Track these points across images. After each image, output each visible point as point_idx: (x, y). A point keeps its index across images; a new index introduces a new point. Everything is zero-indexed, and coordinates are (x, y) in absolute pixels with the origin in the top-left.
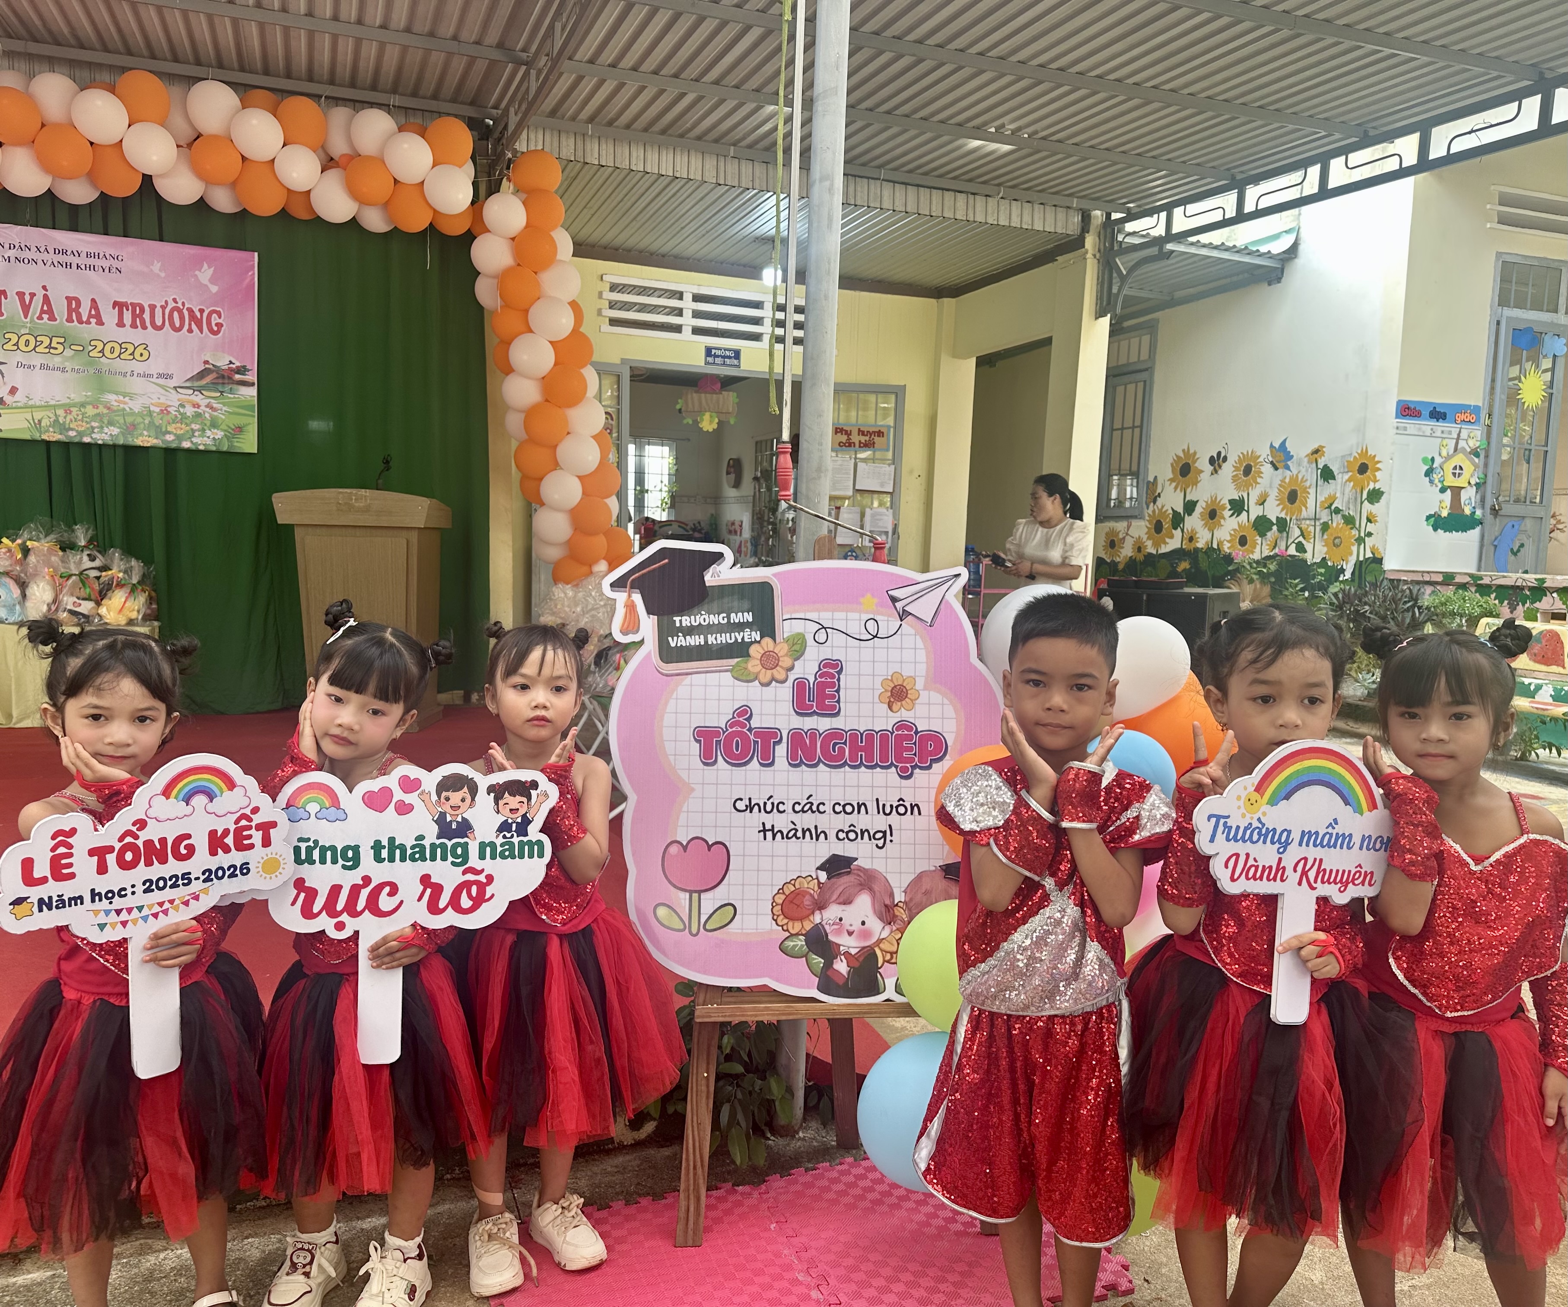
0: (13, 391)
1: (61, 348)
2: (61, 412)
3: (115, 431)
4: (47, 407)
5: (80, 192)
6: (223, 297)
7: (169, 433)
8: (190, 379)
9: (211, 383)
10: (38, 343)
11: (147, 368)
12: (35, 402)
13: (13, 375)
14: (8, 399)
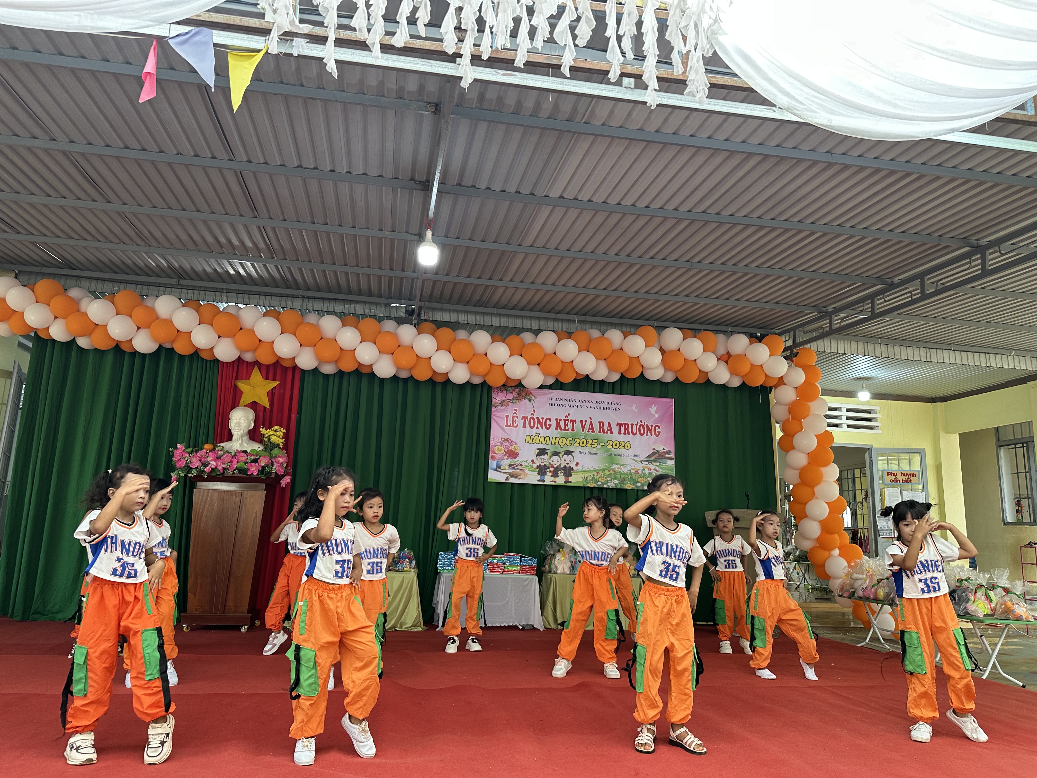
0: (577, 464)
1: (596, 444)
2: (595, 473)
4: (590, 471)
5: (615, 377)
6: (660, 419)
7: (639, 482)
8: (647, 457)
9: (656, 459)
10: (588, 443)
11: (630, 452)
12: (586, 469)
13: (577, 457)
14: (575, 468)
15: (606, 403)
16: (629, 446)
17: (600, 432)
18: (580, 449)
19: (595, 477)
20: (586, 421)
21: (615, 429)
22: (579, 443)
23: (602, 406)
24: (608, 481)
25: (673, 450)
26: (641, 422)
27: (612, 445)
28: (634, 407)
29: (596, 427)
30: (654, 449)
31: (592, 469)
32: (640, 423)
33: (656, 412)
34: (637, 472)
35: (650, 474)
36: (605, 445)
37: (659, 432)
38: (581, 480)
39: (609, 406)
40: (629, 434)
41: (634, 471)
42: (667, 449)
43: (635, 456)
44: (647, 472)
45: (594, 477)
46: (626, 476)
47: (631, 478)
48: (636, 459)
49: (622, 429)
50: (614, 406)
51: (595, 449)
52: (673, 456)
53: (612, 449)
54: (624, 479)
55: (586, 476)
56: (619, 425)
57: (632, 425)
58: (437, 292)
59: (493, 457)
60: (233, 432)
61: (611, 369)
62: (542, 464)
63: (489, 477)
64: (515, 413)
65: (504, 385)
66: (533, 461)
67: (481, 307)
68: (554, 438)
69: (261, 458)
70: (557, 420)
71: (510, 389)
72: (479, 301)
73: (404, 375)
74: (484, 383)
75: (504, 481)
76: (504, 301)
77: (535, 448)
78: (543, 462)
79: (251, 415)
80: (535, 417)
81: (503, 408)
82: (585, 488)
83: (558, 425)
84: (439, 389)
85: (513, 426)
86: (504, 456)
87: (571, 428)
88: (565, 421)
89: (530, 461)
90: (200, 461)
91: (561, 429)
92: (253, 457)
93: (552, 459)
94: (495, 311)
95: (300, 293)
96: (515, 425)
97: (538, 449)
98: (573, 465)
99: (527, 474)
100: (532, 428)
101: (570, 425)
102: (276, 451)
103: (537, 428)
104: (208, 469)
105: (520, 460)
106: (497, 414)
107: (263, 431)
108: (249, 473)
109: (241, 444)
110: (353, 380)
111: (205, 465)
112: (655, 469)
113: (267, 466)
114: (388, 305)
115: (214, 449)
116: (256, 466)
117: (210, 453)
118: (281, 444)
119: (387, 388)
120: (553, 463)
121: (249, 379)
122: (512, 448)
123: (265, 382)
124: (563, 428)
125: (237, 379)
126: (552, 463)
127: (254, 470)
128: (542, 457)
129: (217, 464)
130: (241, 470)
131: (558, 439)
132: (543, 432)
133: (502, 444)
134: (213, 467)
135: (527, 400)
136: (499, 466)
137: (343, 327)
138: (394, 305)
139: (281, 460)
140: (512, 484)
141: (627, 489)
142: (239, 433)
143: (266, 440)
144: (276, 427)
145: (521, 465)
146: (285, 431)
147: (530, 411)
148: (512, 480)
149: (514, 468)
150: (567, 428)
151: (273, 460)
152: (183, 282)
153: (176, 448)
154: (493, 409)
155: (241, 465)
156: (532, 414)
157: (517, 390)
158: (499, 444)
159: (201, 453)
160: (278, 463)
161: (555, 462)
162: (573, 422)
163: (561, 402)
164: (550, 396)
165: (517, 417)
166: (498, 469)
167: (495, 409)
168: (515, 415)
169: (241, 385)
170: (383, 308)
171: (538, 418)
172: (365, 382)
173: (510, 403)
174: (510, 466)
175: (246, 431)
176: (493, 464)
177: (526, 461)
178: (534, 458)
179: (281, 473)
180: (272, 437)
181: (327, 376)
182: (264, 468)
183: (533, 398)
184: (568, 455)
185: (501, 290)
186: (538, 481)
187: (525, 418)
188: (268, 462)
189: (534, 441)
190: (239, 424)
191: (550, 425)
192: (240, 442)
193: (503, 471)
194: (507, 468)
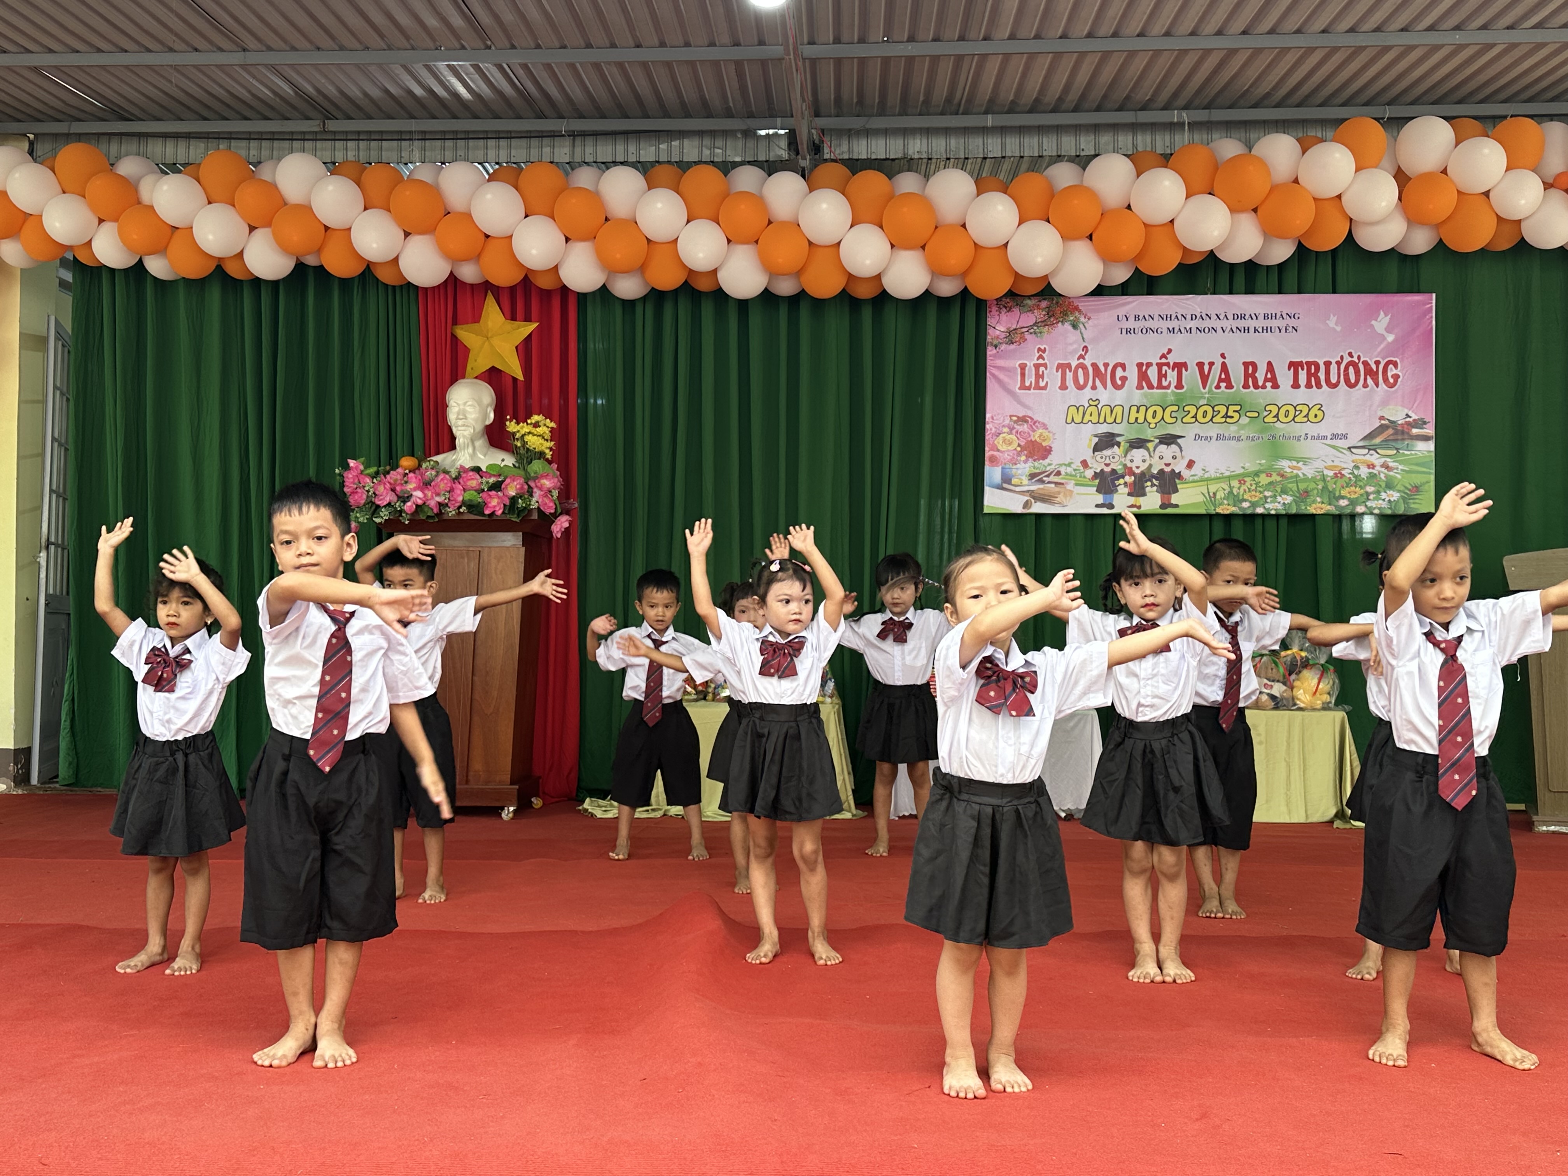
0: (1191, 464)
1: (1236, 415)
2: (1235, 483)
3: (1288, 499)
4: (1222, 478)
5: (1282, 252)
6: (1400, 346)
7: (1343, 498)
8: (1365, 438)
9: (1386, 440)
10: (1215, 413)
11: (1323, 429)
12: (1212, 474)
13: (1191, 448)
14: (1186, 474)
15: (1261, 317)
16: (1320, 413)
17: (1246, 386)
18: (1196, 429)
19: (1235, 491)
20: (1211, 364)
21: (1285, 377)
22: (1195, 416)
23: (1251, 324)
24: (1266, 497)
25: (1431, 417)
26: (1350, 355)
27: (1277, 416)
28: (1332, 322)
29: (1237, 374)
30: (1382, 418)
31: (1227, 474)
32: (1347, 359)
33: (1389, 329)
34: (1338, 475)
35: (1372, 476)
36: (1258, 416)
37: (1396, 377)
38: (1201, 499)
39: (1268, 323)
40: (1319, 386)
41: (1331, 473)
42: (1414, 417)
43: (1335, 436)
44: (1364, 472)
45: (1231, 492)
46: (1313, 485)
47: (1325, 488)
48: (1334, 442)
49: (1303, 375)
50: (1282, 323)
51: (1233, 428)
52: (1430, 430)
53: (1278, 425)
54: (1307, 493)
55: (1213, 489)
56: (1294, 366)
57: (1328, 364)
58: (850, 91)
59: (994, 460)
60: (454, 430)
61: (1270, 233)
62: (1107, 469)
63: (986, 503)
64: (1041, 357)
65: (1011, 294)
66: (1085, 464)
67: (957, 114)
68: (1134, 409)
69: (508, 481)
70: (1140, 365)
71: (1029, 302)
72: (949, 100)
73: (786, 288)
74: (965, 293)
75: (1019, 510)
76: (1008, 94)
77: (1088, 434)
78: (1107, 465)
79: (487, 395)
80: (1088, 362)
81: (1012, 347)
82: (1210, 517)
83: (1143, 376)
84: (867, 314)
85: (1038, 387)
86: (1019, 454)
87: (1174, 383)
88: (1160, 366)
89: (1077, 464)
90: (393, 490)
91: (1150, 387)
92: (492, 480)
93: (1129, 457)
94: (990, 120)
95: (563, 126)
96: (1042, 384)
97: (1096, 436)
98: (1180, 467)
99: (1071, 492)
100: (1080, 388)
101: (1172, 376)
102: (537, 466)
103: (1094, 387)
104: (409, 506)
105: (1055, 462)
106: (1000, 363)
107: (512, 426)
108: (487, 512)
109: (473, 456)
110: (684, 307)
111: (405, 499)
112: (1385, 466)
113: (521, 497)
114: (749, 134)
115: (420, 466)
116: (499, 497)
117: (411, 475)
118: (547, 451)
119: (756, 320)
120: (1133, 466)
121: (478, 322)
122: (1036, 437)
123: (510, 325)
124: (1155, 383)
125: (455, 322)
126: (1129, 465)
127: (495, 504)
128: (1107, 452)
129: (425, 495)
130: (472, 507)
131: (1143, 409)
132: (1106, 395)
133: (1011, 429)
134: (420, 502)
135: (1068, 326)
136: (1007, 479)
137: (649, 189)
138: (763, 133)
139: (547, 483)
140: (1039, 516)
141: (1313, 516)
142: (466, 433)
143: (519, 444)
144: (536, 418)
145: (1058, 473)
146: (553, 425)
147: (1075, 351)
148: (1038, 508)
149: (1041, 481)
150: (1165, 383)
151: (532, 484)
152: (332, 125)
153: (347, 467)
154: (991, 351)
155: (470, 495)
156: (1081, 357)
157: (1044, 304)
158: (1006, 430)
159: (394, 476)
160: (541, 489)
161: (1138, 461)
162: (1180, 367)
163: (1150, 324)
164: (1122, 312)
165: (1045, 366)
166: (1005, 485)
167: (994, 351)
168: (1041, 361)
169: (465, 334)
170: (740, 144)
171: (1094, 365)
172: (708, 311)
173: (1027, 335)
174: (1032, 476)
175: (479, 427)
176: (992, 474)
177: (1069, 465)
178: (1088, 454)
179: (549, 509)
180: (528, 438)
181: (629, 305)
182: (513, 500)
183: (1082, 319)
184: (1168, 444)
185: (993, 67)
186: (1097, 506)
187: (1063, 368)
188: (522, 488)
189: (1087, 417)
190: (463, 415)
191: (1124, 379)
192: (470, 450)
193: (1018, 489)
194: (1025, 481)
